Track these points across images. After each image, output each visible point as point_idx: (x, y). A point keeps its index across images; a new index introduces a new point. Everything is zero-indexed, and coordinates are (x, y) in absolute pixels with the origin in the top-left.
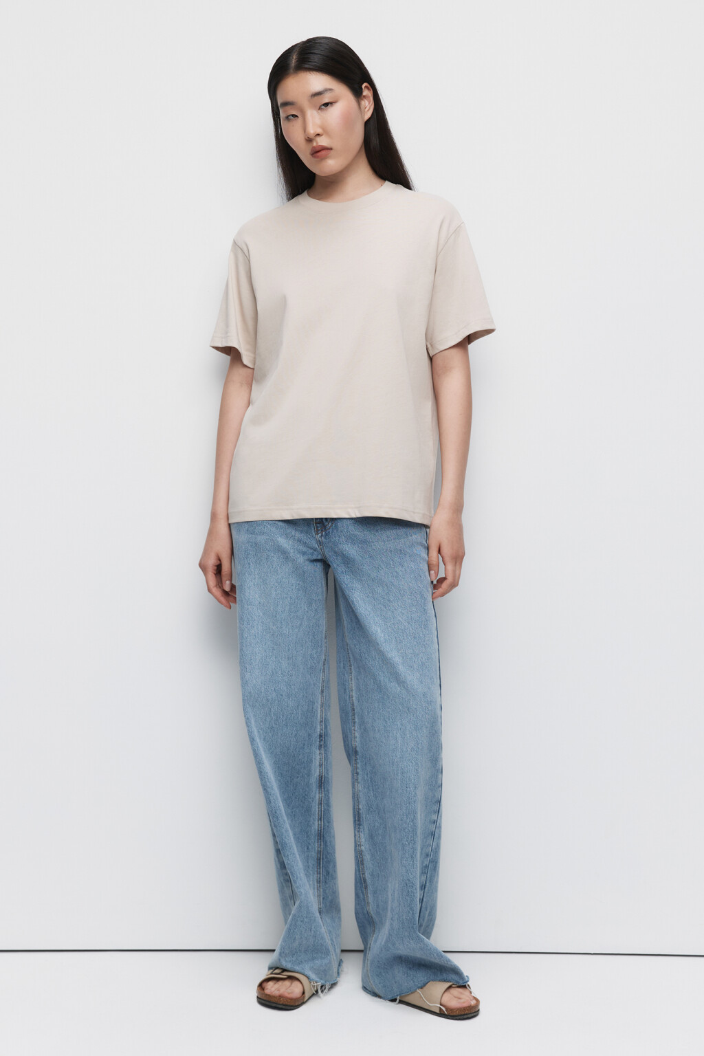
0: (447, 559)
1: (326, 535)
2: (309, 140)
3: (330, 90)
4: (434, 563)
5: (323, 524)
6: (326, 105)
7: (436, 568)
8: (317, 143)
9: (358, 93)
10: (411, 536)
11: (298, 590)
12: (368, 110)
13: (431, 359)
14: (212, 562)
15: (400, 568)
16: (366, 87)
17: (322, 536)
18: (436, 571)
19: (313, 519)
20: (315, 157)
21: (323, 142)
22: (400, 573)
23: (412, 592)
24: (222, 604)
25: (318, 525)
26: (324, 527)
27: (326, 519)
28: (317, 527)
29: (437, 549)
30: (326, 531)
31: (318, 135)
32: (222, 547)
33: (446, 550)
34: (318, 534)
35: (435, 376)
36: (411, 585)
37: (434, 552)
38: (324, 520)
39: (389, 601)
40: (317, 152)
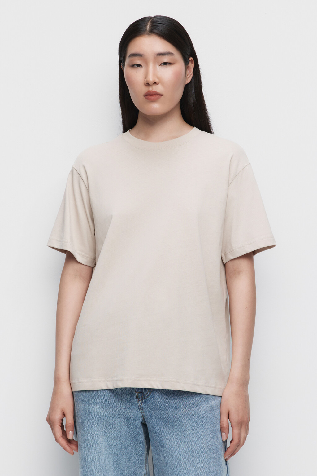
0: (234, 424)
1: (146, 402)
2: (148, 84)
3: (172, 54)
4: (225, 426)
5: (143, 394)
6: (165, 64)
7: (226, 431)
8: (153, 89)
9: (186, 62)
10: (211, 402)
11: (121, 447)
12: (189, 77)
13: (225, 265)
14: (57, 416)
15: (202, 430)
16: (191, 60)
17: (142, 402)
18: (227, 433)
19: (134, 389)
20: (147, 99)
21: (158, 89)
22: (202, 434)
23: (210, 450)
24: (67, 451)
25: (139, 394)
26: (144, 396)
27: (145, 389)
28: (138, 396)
29: (227, 416)
30: (145, 398)
31: (155, 83)
32: (66, 403)
33: (234, 417)
34: (139, 401)
35: (228, 277)
36: (210, 443)
37: (225, 419)
38: (143, 391)
39: (192, 456)
40: (151, 96)
